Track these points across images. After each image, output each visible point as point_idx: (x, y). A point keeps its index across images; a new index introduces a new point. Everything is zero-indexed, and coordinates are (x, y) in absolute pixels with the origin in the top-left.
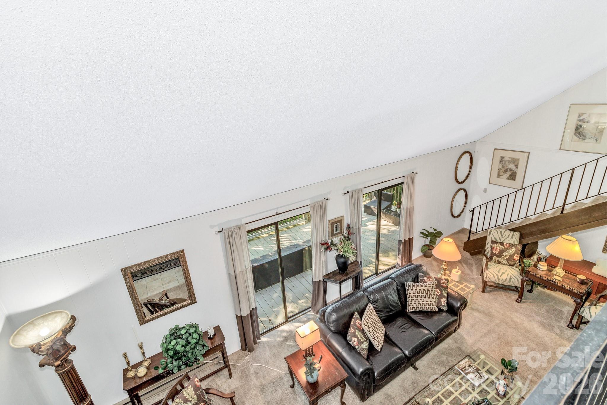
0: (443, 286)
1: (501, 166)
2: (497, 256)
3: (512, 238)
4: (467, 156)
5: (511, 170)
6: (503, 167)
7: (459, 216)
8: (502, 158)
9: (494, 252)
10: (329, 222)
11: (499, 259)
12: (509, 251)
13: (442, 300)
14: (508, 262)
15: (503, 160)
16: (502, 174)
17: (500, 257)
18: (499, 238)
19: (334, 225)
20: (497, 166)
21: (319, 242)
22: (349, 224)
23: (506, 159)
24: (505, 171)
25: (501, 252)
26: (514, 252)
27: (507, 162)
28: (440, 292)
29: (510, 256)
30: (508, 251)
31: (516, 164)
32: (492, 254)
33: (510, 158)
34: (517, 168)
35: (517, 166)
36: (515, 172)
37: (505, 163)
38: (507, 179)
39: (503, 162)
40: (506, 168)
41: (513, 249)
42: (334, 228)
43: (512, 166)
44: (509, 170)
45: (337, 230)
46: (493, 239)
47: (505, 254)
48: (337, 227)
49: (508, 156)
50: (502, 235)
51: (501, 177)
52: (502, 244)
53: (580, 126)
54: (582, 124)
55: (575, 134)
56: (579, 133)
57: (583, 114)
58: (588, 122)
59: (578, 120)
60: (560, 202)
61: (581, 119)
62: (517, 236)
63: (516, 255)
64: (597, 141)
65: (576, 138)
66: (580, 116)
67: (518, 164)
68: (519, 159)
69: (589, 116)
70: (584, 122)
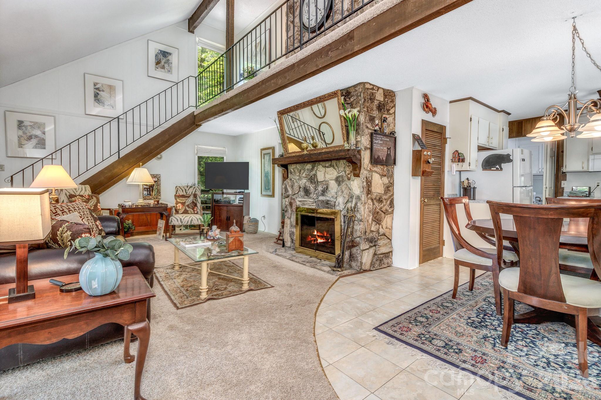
1: (20, 133)
3: (86, 190)
5: (36, 136)
6: (24, 133)
8: (20, 122)
12: (92, 201)
15: (22, 125)
16: (24, 142)
18: (73, 191)
20: (14, 132)
23: (26, 123)
24: (29, 139)
26: (96, 201)
27: (29, 127)
29: (95, 205)
30: (90, 201)
31: (42, 129)
33: (31, 122)
34: (44, 134)
35: (43, 132)
36: (43, 139)
37: (26, 129)
38: (34, 148)
39: (23, 128)
40: (29, 134)
41: (94, 199)
43: (38, 133)
44: (33, 137)
46: (69, 194)
49: (28, 119)
51: (24, 146)
52: (81, 196)
53: (98, 94)
54: (98, 92)
55: (95, 100)
56: (98, 100)
57: (97, 84)
58: (103, 91)
59: (95, 88)
60: (115, 149)
61: (97, 87)
62: (88, 187)
63: (98, 204)
64: (113, 107)
65: (97, 104)
66: (95, 85)
67: (44, 129)
68: (44, 124)
69: (102, 86)
70: (100, 91)
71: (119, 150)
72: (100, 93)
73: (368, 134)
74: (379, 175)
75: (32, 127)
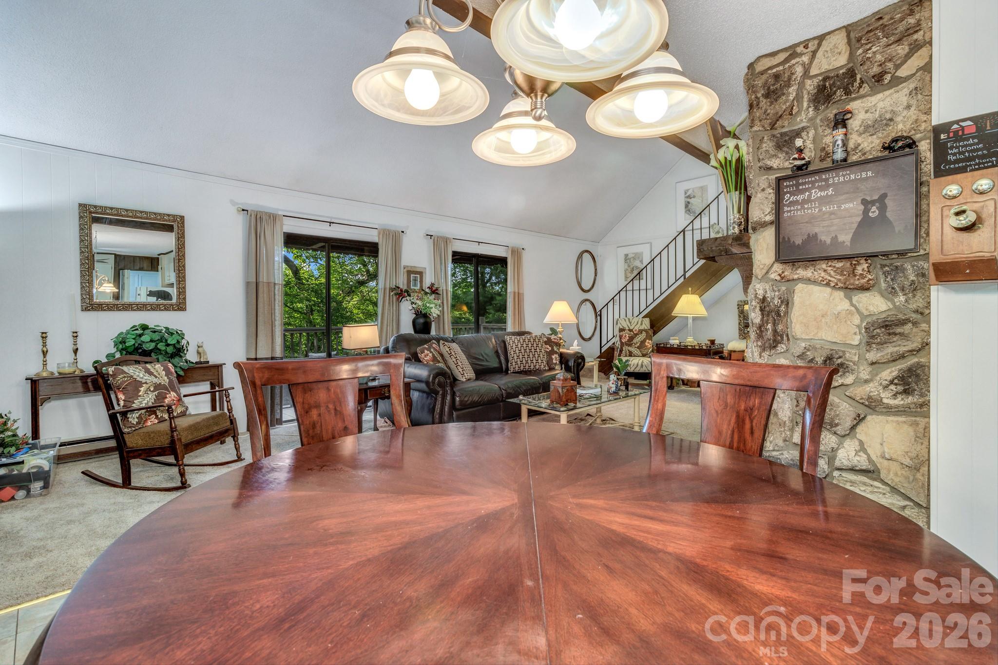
0: (554, 342)
1: (626, 267)
2: (627, 345)
3: (642, 324)
5: (637, 268)
6: (629, 266)
7: (590, 339)
8: (626, 255)
9: (623, 341)
10: (404, 268)
11: (630, 349)
13: (553, 357)
14: (640, 351)
15: (627, 258)
16: (629, 275)
17: (630, 345)
18: (628, 325)
19: (412, 275)
20: (623, 266)
21: (388, 287)
22: (433, 282)
23: (630, 256)
24: (632, 271)
25: (631, 339)
27: (632, 259)
28: (550, 348)
29: (641, 342)
30: (638, 336)
32: (622, 344)
33: (633, 254)
35: (641, 262)
37: (630, 261)
39: (628, 261)
40: (632, 267)
42: (412, 281)
43: (637, 263)
44: (635, 268)
45: (415, 285)
46: (622, 327)
47: (634, 341)
48: (415, 280)
49: (631, 252)
50: (630, 323)
52: (630, 330)
53: (689, 203)
54: (689, 200)
55: (686, 211)
56: (689, 210)
57: (688, 190)
58: (694, 197)
59: (685, 197)
60: (680, 272)
61: (687, 195)
62: (647, 321)
63: (647, 341)
65: (687, 216)
66: (686, 193)
67: (642, 259)
68: (642, 253)
69: (693, 191)
70: (691, 198)
71: (685, 272)
72: (691, 201)
73: (770, 186)
74: (828, 290)
75: (634, 258)
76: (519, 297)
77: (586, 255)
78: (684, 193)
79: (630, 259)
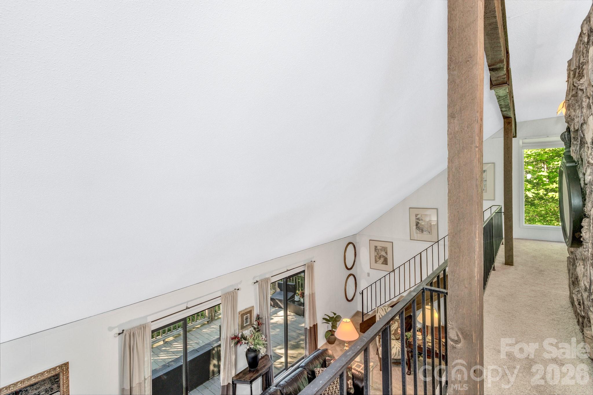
1: (376, 254)
4: (351, 245)
5: (384, 256)
6: (378, 254)
7: (352, 299)
8: (376, 247)
10: (239, 314)
12: (394, 326)
13: (349, 382)
14: (395, 337)
15: (377, 248)
16: (378, 260)
19: (244, 317)
20: (373, 254)
21: (229, 336)
22: (258, 314)
23: (378, 248)
24: (380, 258)
26: (397, 326)
27: (380, 250)
29: (395, 330)
31: (386, 251)
33: (381, 247)
34: (387, 254)
35: (386, 253)
36: (386, 258)
37: (378, 251)
38: (382, 264)
39: (377, 250)
40: (380, 255)
41: (396, 324)
42: (244, 320)
43: (383, 253)
44: (382, 256)
45: (247, 322)
46: (381, 316)
48: (247, 319)
49: (379, 245)
51: (378, 262)
53: (418, 223)
54: (418, 221)
55: (416, 228)
56: (419, 228)
57: (418, 215)
58: (422, 220)
59: (416, 219)
61: (417, 217)
63: (399, 329)
64: (430, 233)
65: (418, 231)
66: (416, 216)
67: (387, 251)
68: (387, 248)
69: (421, 216)
70: (420, 220)
72: (420, 222)
75: (381, 250)
76: (312, 296)
77: (351, 246)
78: (415, 216)
79: (378, 250)
